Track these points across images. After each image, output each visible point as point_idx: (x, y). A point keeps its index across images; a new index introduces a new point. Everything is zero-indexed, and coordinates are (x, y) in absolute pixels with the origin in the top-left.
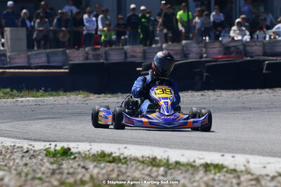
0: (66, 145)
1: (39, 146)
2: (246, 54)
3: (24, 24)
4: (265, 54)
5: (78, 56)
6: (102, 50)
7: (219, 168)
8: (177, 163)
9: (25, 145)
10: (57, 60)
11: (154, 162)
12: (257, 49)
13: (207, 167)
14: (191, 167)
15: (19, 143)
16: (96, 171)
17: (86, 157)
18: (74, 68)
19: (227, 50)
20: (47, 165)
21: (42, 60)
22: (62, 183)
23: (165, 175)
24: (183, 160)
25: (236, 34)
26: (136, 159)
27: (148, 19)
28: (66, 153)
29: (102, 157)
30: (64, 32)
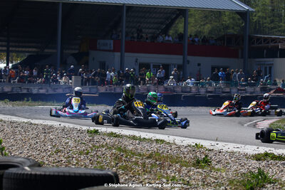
0: (96, 128)
1: (85, 128)
2: (174, 91)
3: (80, 75)
4: (182, 92)
5: (102, 89)
6: (113, 87)
7: (162, 141)
8: (144, 138)
9: (78, 127)
10: (94, 90)
11: (134, 138)
12: (179, 89)
13: (157, 141)
14: (150, 141)
15: (76, 126)
16: (109, 141)
17: (104, 134)
18: (101, 94)
19: (166, 89)
20: (88, 138)
21: (87, 90)
22: (94, 146)
23: (139, 144)
24: (147, 137)
25: (171, 82)
26: (126, 136)
27: (134, 75)
28: (96, 132)
29: (111, 134)
30: (97, 79)
